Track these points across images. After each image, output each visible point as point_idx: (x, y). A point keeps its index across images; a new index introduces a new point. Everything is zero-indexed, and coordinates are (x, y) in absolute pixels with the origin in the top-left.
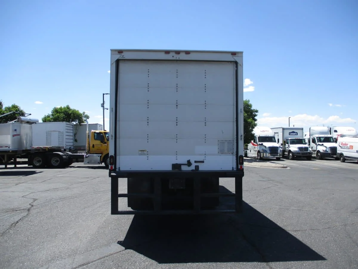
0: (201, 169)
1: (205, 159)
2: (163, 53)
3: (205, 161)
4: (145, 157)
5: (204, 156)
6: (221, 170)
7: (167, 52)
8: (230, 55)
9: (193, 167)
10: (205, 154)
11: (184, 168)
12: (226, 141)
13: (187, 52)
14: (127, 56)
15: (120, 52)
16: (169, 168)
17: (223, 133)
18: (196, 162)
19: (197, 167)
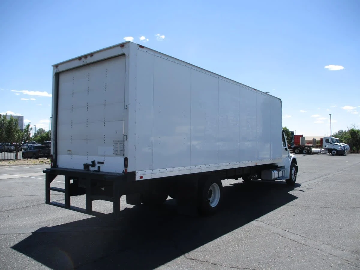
0: (101, 170)
1: (105, 160)
2: (78, 61)
3: (104, 162)
4: (70, 156)
5: (104, 158)
6: (115, 172)
7: (80, 58)
8: (119, 48)
9: (96, 168)
10: (105, 155)
11: (92, 169)
12: (119, 141)
13: (91, 55)
14: (61, 69)
15: (56, 66)
16: (82, 168)
17: (116, 133)
18: (99, 163)
19: (99, 168)
